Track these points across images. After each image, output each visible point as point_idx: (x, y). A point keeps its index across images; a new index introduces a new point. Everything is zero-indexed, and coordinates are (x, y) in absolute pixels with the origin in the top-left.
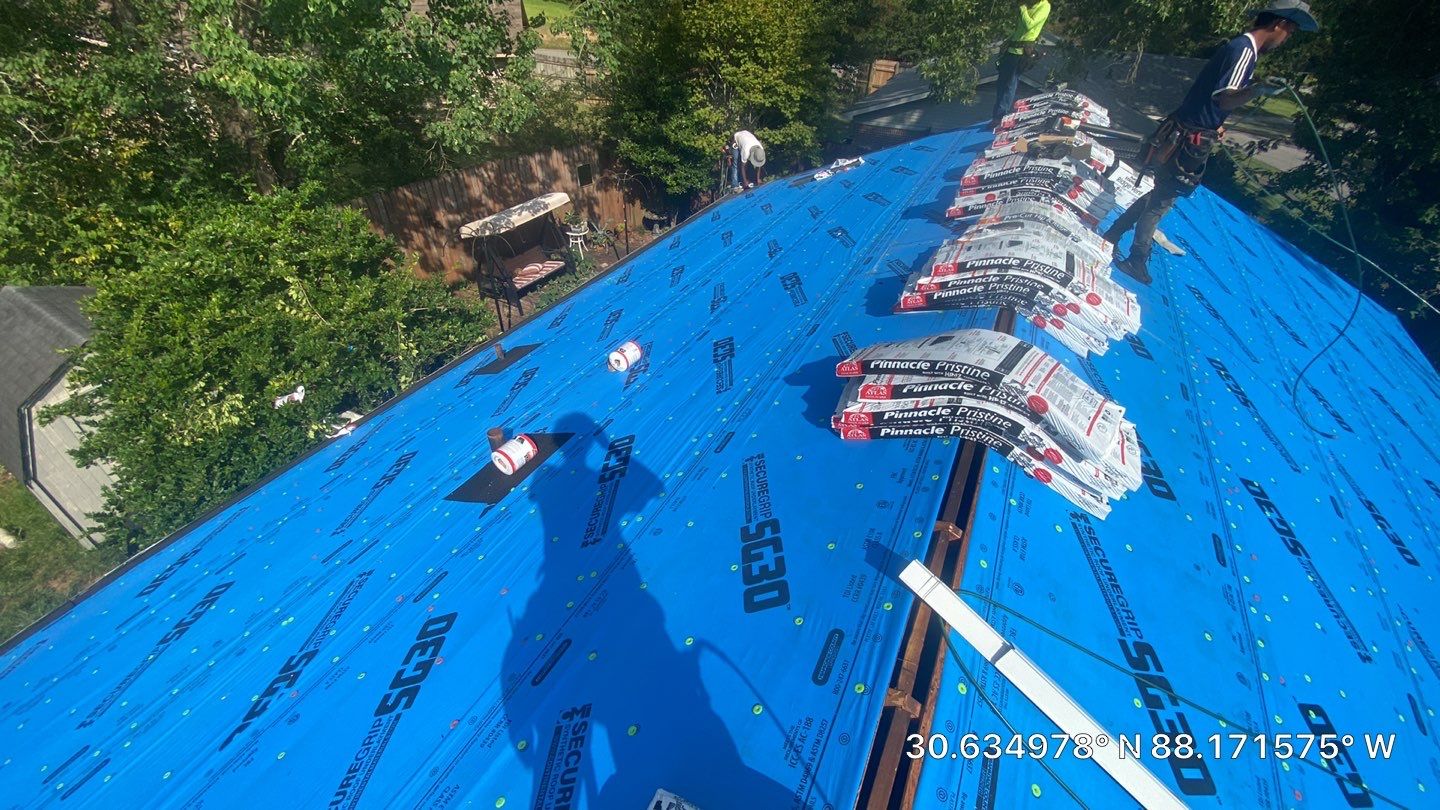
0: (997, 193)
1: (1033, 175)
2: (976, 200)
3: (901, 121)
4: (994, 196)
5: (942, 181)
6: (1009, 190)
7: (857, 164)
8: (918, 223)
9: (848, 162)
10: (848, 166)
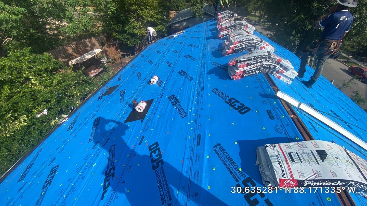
0: (230, 30)
1: (237, 25)
2: (226, 32)
3: (182, 25)
6: (232, 29)
7: (183, 32)
8: (212, 40)
9: (180, 32)
10: (181, 33)
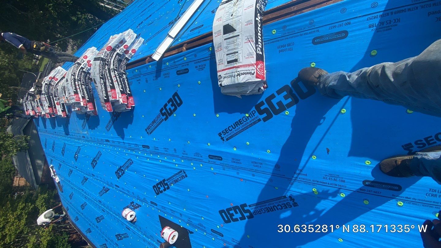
1: (48, 91)
2: (59, 108)
4: (57, 103)
5: (56, 129)
7: (52, 168)
9: (52, 171)
10: (53, 170)
